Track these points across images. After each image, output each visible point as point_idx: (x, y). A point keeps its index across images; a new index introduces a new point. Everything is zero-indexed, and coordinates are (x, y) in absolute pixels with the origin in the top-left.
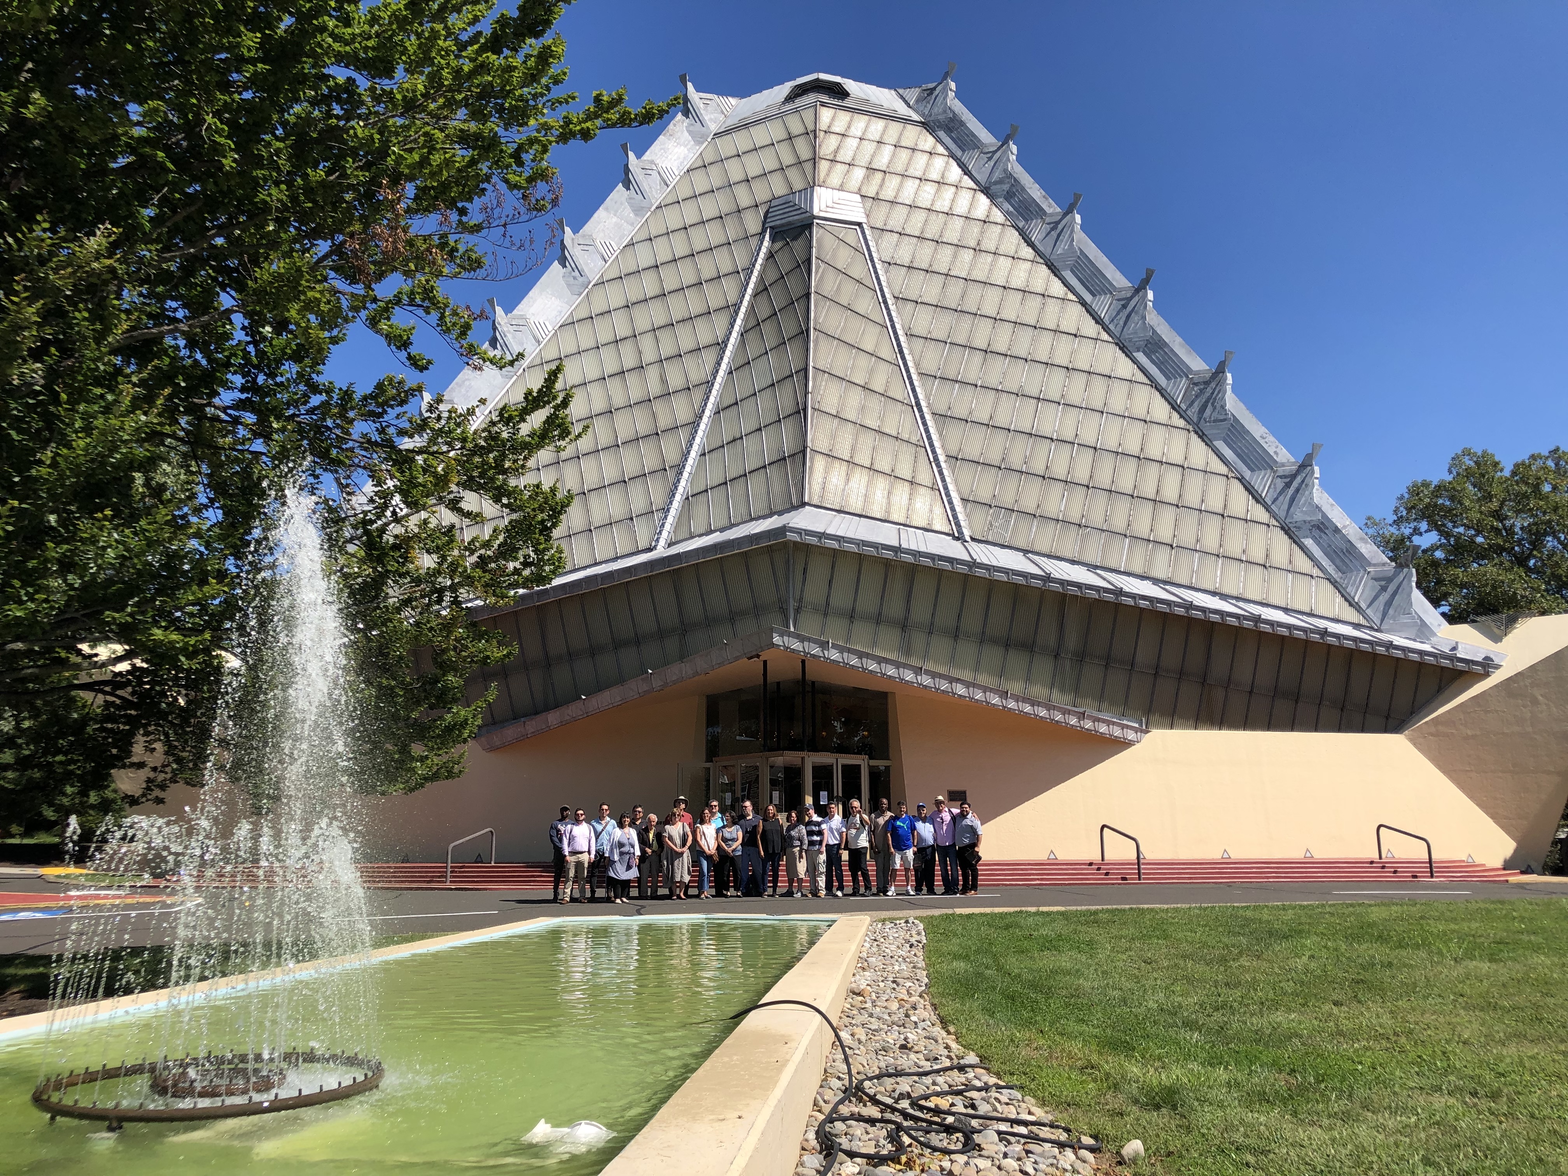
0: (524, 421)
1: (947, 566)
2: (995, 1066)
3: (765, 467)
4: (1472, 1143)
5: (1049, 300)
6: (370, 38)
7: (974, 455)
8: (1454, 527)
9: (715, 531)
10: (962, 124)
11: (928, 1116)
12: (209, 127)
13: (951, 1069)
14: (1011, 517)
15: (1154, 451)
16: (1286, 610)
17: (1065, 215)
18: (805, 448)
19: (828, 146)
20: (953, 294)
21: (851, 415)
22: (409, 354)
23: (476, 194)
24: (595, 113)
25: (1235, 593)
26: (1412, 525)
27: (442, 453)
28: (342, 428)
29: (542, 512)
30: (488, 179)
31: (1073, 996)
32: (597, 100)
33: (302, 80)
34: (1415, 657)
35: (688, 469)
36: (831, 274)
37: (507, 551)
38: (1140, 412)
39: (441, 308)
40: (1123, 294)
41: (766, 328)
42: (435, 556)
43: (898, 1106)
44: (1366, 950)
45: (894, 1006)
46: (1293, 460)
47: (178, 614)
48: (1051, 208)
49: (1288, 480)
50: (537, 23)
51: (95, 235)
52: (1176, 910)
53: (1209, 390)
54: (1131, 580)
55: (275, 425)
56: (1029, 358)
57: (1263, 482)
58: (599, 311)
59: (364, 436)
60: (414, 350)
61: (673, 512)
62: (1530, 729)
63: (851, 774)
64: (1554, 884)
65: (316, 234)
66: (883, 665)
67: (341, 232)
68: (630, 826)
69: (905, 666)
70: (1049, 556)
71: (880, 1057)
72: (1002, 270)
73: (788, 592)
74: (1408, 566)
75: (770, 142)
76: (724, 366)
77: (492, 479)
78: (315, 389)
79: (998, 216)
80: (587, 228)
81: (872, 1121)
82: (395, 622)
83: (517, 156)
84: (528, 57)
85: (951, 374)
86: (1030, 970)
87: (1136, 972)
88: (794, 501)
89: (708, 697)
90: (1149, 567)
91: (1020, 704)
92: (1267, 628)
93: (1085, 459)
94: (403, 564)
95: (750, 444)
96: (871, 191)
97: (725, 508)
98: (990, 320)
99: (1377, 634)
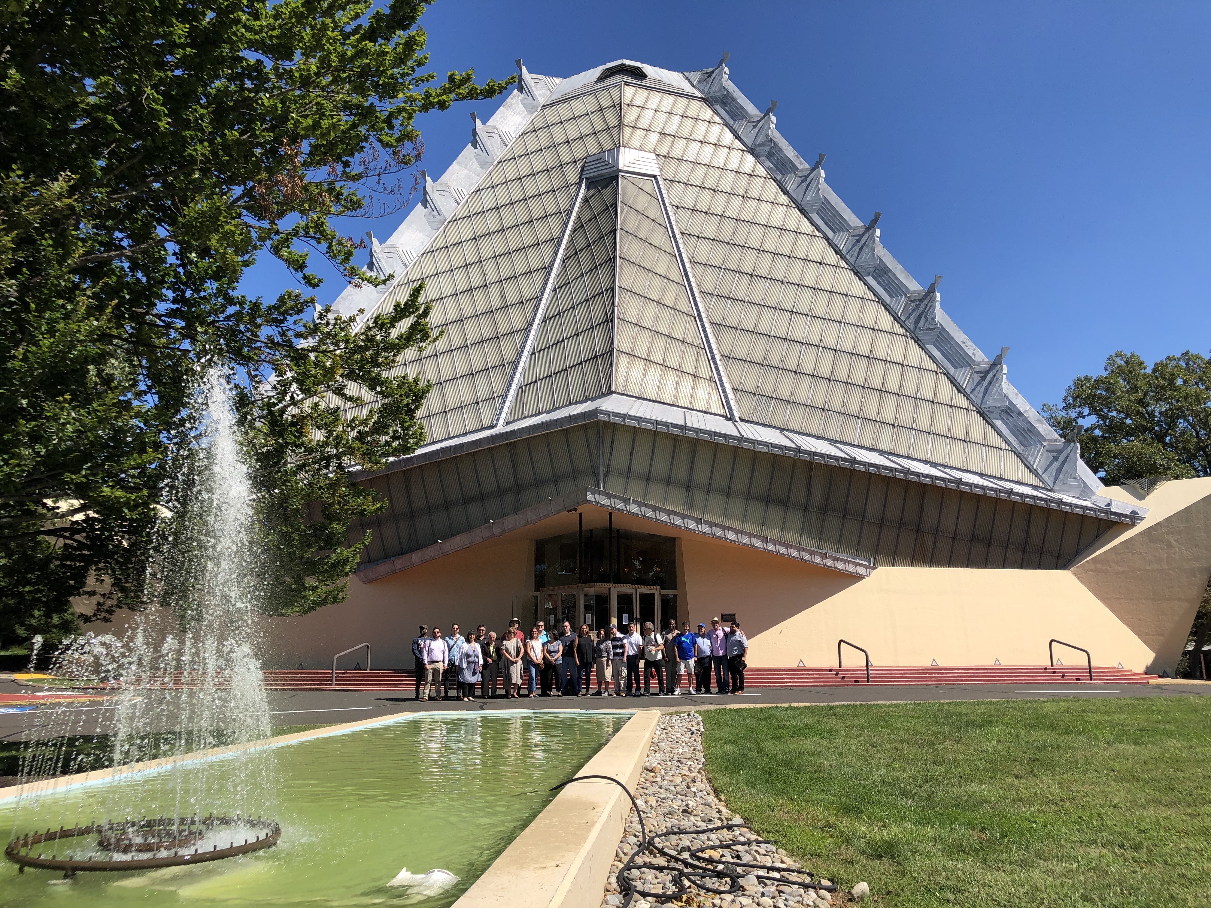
0: (394, 327)
1: (721, 440)
2: (756, 826)
3: (581, 363)
4: (1120, 884)
5: (800, 236)
6: (274, 29)
7: (743, 354)
8: (1109, 412)
9: (543, 413)
10: (734, 99)
11: (703, 865)
12: (148, 97)
13: (721, 828)
14: (771, 403)
15: (881, 353)
16: (981, 475)
17: (813, 170)
18: (612, 349)
19: (630, 116)
20: (727, 231)
21: (647, 323)
22: (304, 274)
23: (357, 150)
24: (450, 88)
25: (942, 462)
26: (1077, 410)
27: (330, 352)
28: (252, 331)
29: (408, 397)
30: (366, 139)
31: (816, 772)
32: (451, 78)
33: (221, 61)
34: (1079, 511)
35: (522, 364)
36: (632, 215)
37: (380, 428)
38: (870, 322)
39: (330, 240)
40: (857, 232)
41: (583, 256)
42: (324, 431)
43: (681, 857)
44: (1040, 736)
45: (679, 780)
46: (987, 360)
47: (123, 476)
48: (802, 165)
49: (982, 375)
50: (404, 19)
51: (57, 180)
52: (896, 706)
53: (923, 306)
54: (863, 451)
55: (199, 329)
56: (785, 281)
57: (964, 377)
58: (453, 242)
59: (269, 338)
60: (308, 272)
61: (510, 398)
62: (1166, 567)
63: (647, 600)
64: (1188, 685)
65: (232, 181)
66: (672, 516)
67: (251, 179)
68: (475, 641)
69: (689, 517)
70: (800, 433)
71: (667, 819)
72: (764, 212)
73: (599, 456)
74: (1074, 441)
75: (585, 112)
76: (550, 285)
77: (369, 372)
78: (230, 301)
79: (761, 171)
80: (444, 178)
81: (660, 869)
82: (292, 483)
83: (389, 121)
84: (397, 44)
85: (725, 292)
86: (784, 752)
87: (865, 753)
88: (604, 390)
89: (537, 542)
90: (877, 442)
91: (777, 546)
92: (966, 489)
93: (827, 358)
94: (299, 438)
95: (570, 346)
96: (664, 151)
97: (550, 395)
98: (755, 251)
99: (1051, 494)
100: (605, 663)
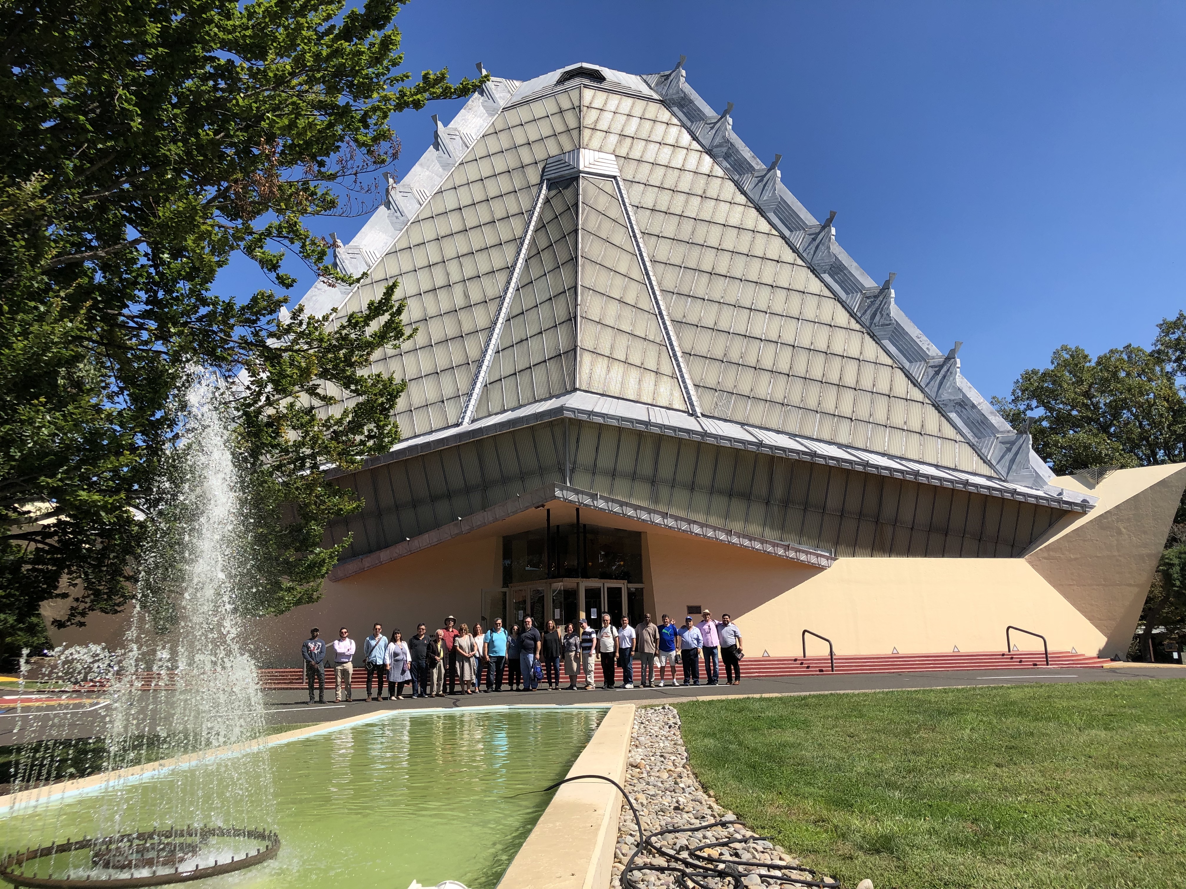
0: (368, 325)
1: (685, 436)
2: (749, 822)
3: (545, 361)
5: (758, 235)
6: (247, 28)
7: (704, 352)
8: (1056, 404)
9: (508, 411)
10: (691, 102)
11: (703, 864)
12: (120, 98)
13: (715, 825)
14: (731, 398)
15: (837, 348)
16: (937, 466)
17: (769, 170)
18: (576, 346)
19: (590, 117)
20: (686, 230)
21: (610, 321)
22: (278, 274)
23: (333, 150)
24: (424, 87)
25: (898, 454)
26: (1026, 403)
27: (303, 351)
28: (224, 332)
29: (382, 397)
30: (341, 139)
31: (799, 764)
32: (426, 77)
33: (195, 61)
34: (1032, 500)
35: (486, 363)
36: (593, 215)
37: (355, 427)
38: (827, 319)
39: (303, 239)
40: (813, 230)
41: (545, 256)
42: (300, 432)
43: (680, 857)
44: (1012, 722)
45: (665, 775)
46: (940, 354)
47: (95, 479)
48: (759, 165)
49: (937, 369)
50: (378, 19)
51: (30, 180)
52: (865, 695)
53: (878, 302)
54: (822, 445)
55: (172, 330)
56: (743, 279)
57: (918, 371)
58: (416, 243)
59: (242, 338)
60: (281, 272)
61: (475, 396)
62: (1116, 553)
63: (614, 594)
64: (1141, 668)
65: (206, 181)
66: (638, 511)
67: (226, 179)
69: (655, 512)
70: (760, 428)
71: (660, 817)
72: (722, 213)
73: (565, 454)
74: (1026, 433)
75: (545, 115)
76: (513, 285)
77: (344, 371)
78: (204, 302)
79: (719, 171)
80: (407, 179)
81: (661, 870)
82: (269, 484)
83: (364, 120)
84: (372, 45)
85: (685, 290)
86: (764, 744)
87: (844, 744)
88: (568, 387)
89: (504, 537)
90: (835, 435)
91: (741, 539)
92: (924, 480)
93: (786, 354)
94: (274, 438)
95: (533, 344)
96: (623, 152)
97: (516, 394)
98: (714, 250)
99: (1005, 484)
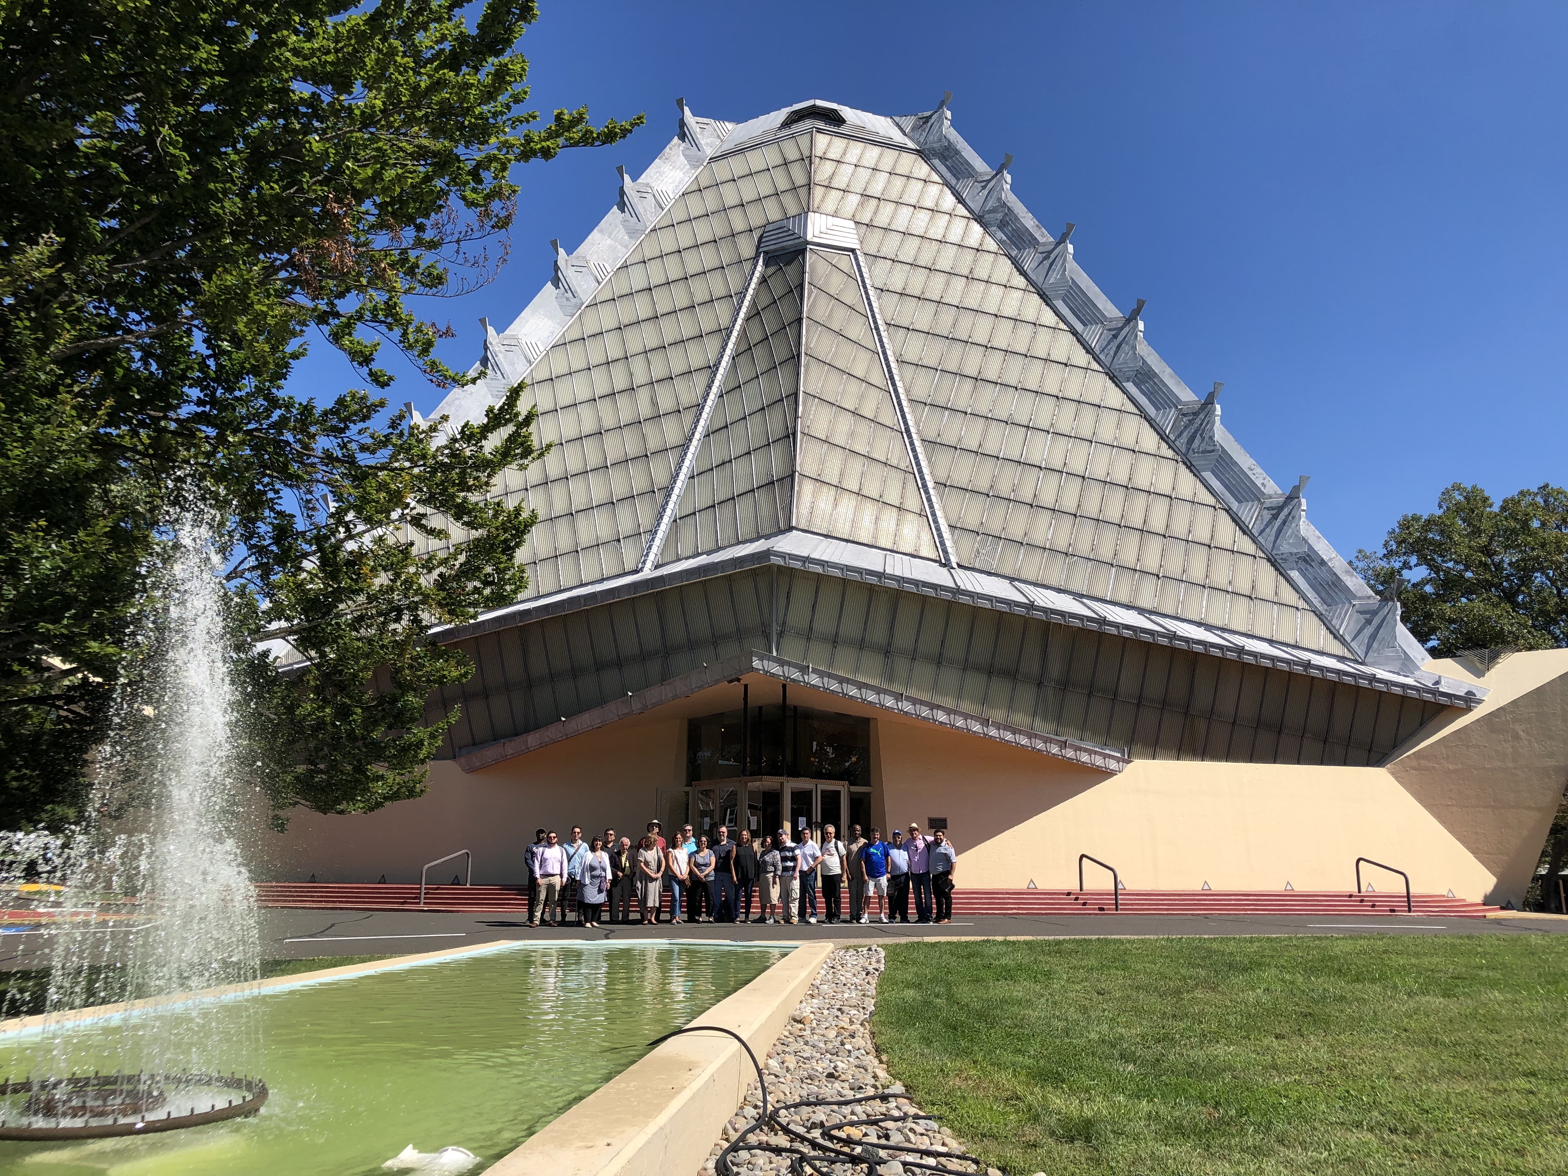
0: (486, 438)
1: (931, 592)
2: (919, 1097)
3: (753, 490)
5: (1040, 329)
6: (328, 52)
7: (963, 482)
8: (1444, 562)
9: (702, 554)
10: (957, 152)
11: (838, 1147)
12: (164, 139)
13: (873, 1098)
14: (998, 545)
15: (1142, 482)
16: (1271, 642)
17: (1058, 244)
18: (794, 472)
19: (822, 172)
20: (945, 322)
21: (840, 440)
22: (370, 370)
23: (434, 210)
24: (557, 131)
25: (1220, 624)
26: (1402, 559)
28: (303, 443)
29: (505, 531)
30: (444, 193)
31: (1016, 1026)
32: (559, 118)
34: (1397, 690)
35: (676, 491)
36: (823, 300)
37: (469, 570)
38: (1130, 442)
39: (404, 325)
40: (1114, 325)
41: (758, 352)
42: (389, 574)
43: (809, 1136)
44: (1320, 983)
45: (832, 1034)
46: (1280, 492)
48: (1044, 237)
49: (1274, 512)
50: (495, 42)
51: (37, 244)
52: (1143, 941)
53: (1198, 421)
54: (1117, 609)
55: (232, 438)
56: (1019, 386)
57: (1250, 514)
58: (591, 333)
59: (326, 451)
60: (375, 366)
61: (660, 534)
62: (1511, 765)
63: (831, 800)
64: (1537, 920)
66: (864, 690)
68: (602, 849)
69: (886, 692)
70: (1036, 584)
71: (804, 1085)
72: (993, 300)
73: (771, 612)
74: (1393, 600)
75: (765, 167)
76: (715, 389)
77: (453, 497)
78: (274, 403)
79: (991, 244)
80: (581, 250)
81: (778, 1151)
83: (475, 174)
84: (487, 75)
85: (941, 401)
86: (980, 998)
87: (1087, 1003)
88: (782, 525)
89: (689, 720)
90: (1135, 597)
91: (1001, 731)
92: (1250, 660)
93: (1073, 487)
94: (356, 581)
95: (738, 467)
96: (865, 218)
97: (713, 533)
98: (981, 348)
99: (1362, 668)
100: (771, 880)
